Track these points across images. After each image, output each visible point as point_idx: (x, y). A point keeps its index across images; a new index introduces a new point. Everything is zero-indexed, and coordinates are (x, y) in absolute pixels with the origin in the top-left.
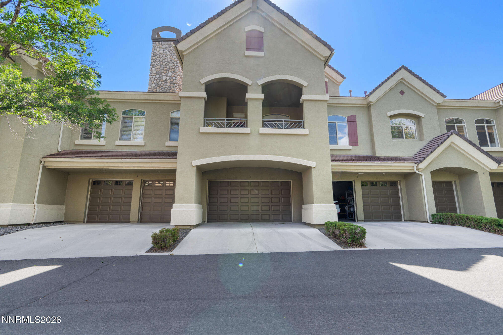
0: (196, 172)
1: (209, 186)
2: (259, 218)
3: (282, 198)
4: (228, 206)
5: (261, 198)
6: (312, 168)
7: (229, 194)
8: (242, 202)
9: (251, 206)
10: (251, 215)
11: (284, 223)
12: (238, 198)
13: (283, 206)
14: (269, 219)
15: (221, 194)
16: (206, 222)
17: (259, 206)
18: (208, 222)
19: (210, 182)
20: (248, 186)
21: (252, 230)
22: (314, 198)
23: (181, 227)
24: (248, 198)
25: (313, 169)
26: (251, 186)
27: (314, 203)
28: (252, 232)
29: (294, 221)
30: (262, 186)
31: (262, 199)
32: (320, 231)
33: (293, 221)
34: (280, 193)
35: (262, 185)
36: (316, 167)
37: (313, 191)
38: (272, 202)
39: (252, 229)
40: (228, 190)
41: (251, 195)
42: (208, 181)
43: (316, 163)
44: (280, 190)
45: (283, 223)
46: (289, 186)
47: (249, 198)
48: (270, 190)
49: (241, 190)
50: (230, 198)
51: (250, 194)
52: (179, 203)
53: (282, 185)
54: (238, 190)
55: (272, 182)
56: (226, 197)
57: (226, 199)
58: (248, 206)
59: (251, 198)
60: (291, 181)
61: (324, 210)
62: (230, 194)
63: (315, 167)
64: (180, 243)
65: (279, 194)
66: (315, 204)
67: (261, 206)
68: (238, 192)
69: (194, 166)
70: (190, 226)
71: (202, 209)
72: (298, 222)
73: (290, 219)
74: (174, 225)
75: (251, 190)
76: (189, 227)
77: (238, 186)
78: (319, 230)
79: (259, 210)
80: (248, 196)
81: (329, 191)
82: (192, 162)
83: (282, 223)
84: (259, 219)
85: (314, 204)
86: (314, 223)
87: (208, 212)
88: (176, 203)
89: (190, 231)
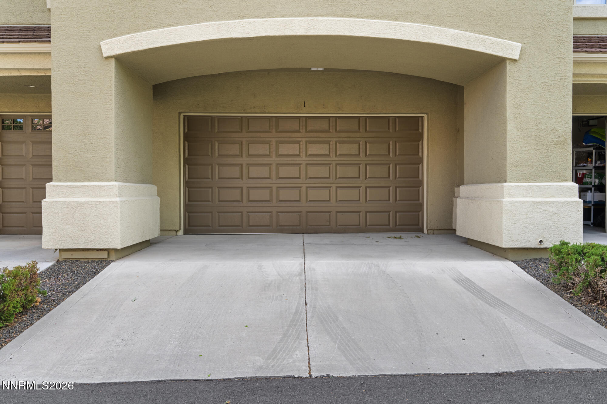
0: (115, 78)
1: (186, 131)
2: (330, 221)
3: (398, 167)
4: (241, 188)
5: (337, 165)
6: (508, 62)
7: (244, 155)
8: (280, 177)
9: (307, 187)
10: (308, 212)
11: (400, 238)
12: (271, 164)
13: (398, 190)
14: (359, 225)
15: (220, 154)
16: (181, 232)
17: (330, 187)
18: (186, 232)
19: (190, 122)
20: (299, 132)
21: (301, 264)
22: (508, 165)
23: (76, 255)
24: (300, 164)
25: (509, 67)
26: (306, 132)
27: (508, 179)
28: (300, 275)
29: (428, 230)
30: (340, 132)
31: (338, 167)
32: (524, 268)
33: (425, 231)
34: (391, 150)
35: (338, 129)
36: (520, 58)
37: (505, 142)
38: (366, 178)
39: (302, 260)
40: (241, 144)
41: (306, 156)
42: (184, 116)
43: (521, 45)
44: (391, 143)
45: (398, 235)
46: (418, 129)
47: (301, 166)
48: (361, 143)
49: (278, 143)
50: (248, 164)
51: (304, 152)
52: (66, 181)
53: (397, 129)
54: (269, 143)
55: (368, 120)
56: (234, 162)
57: (238, 169)
58: (300, 187)
59: (307, 164)
60: (425, 116)
61: (540, 202)
62: (249, 155)
63: (517, 57)
64: (39, 318)
65: (389, 154)
66: (511, 182)
67: (337, 187)
68: (270, 149)
69: (107, 58)
70: (106, 252)
71: (159, 199)
72: (441, 234)
73: (418, 225)
74: (56, 250)
75: (306, 142)
76: (105, 255)
77: (270, 132)
78: (519, 265)
79: (329, 201)
80: (297, 160)
81: (560, 139)
82: (102, 43)
83: (395, 238)
84: (329, 225)
85: (506, 182)
86: (505, 244)
87: (186, 205)
88: (57, 181)
89: (104, 267)
